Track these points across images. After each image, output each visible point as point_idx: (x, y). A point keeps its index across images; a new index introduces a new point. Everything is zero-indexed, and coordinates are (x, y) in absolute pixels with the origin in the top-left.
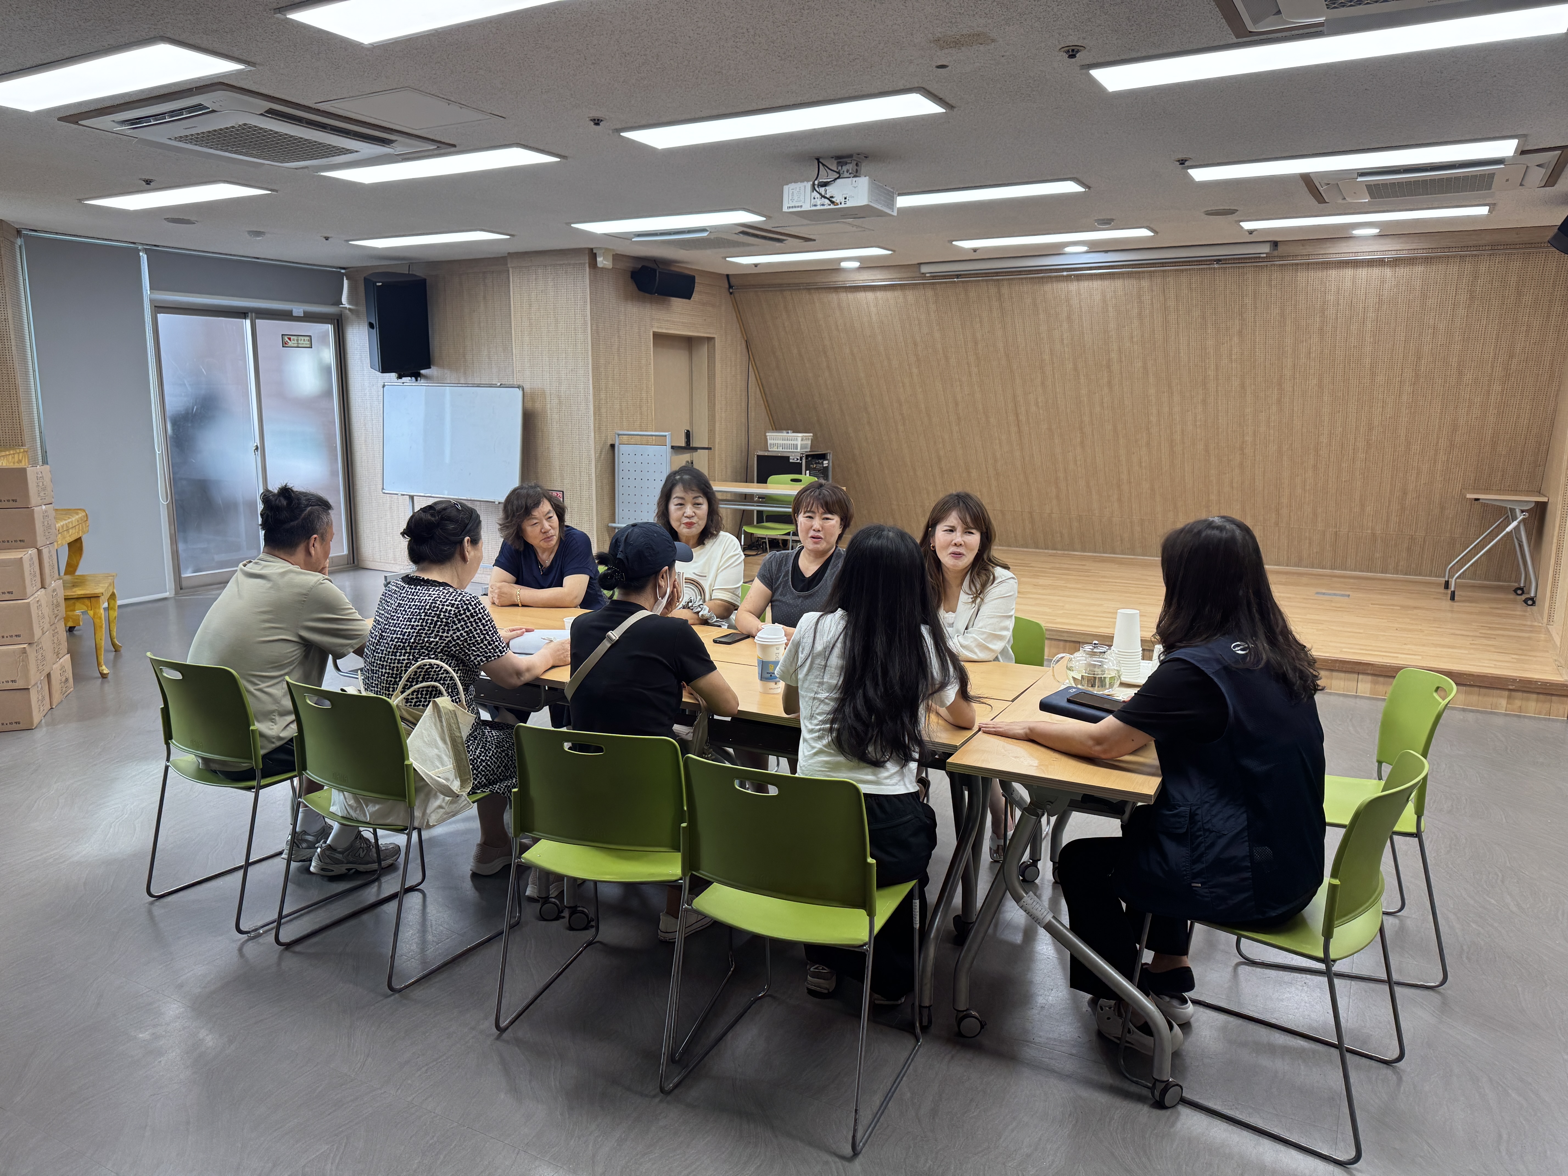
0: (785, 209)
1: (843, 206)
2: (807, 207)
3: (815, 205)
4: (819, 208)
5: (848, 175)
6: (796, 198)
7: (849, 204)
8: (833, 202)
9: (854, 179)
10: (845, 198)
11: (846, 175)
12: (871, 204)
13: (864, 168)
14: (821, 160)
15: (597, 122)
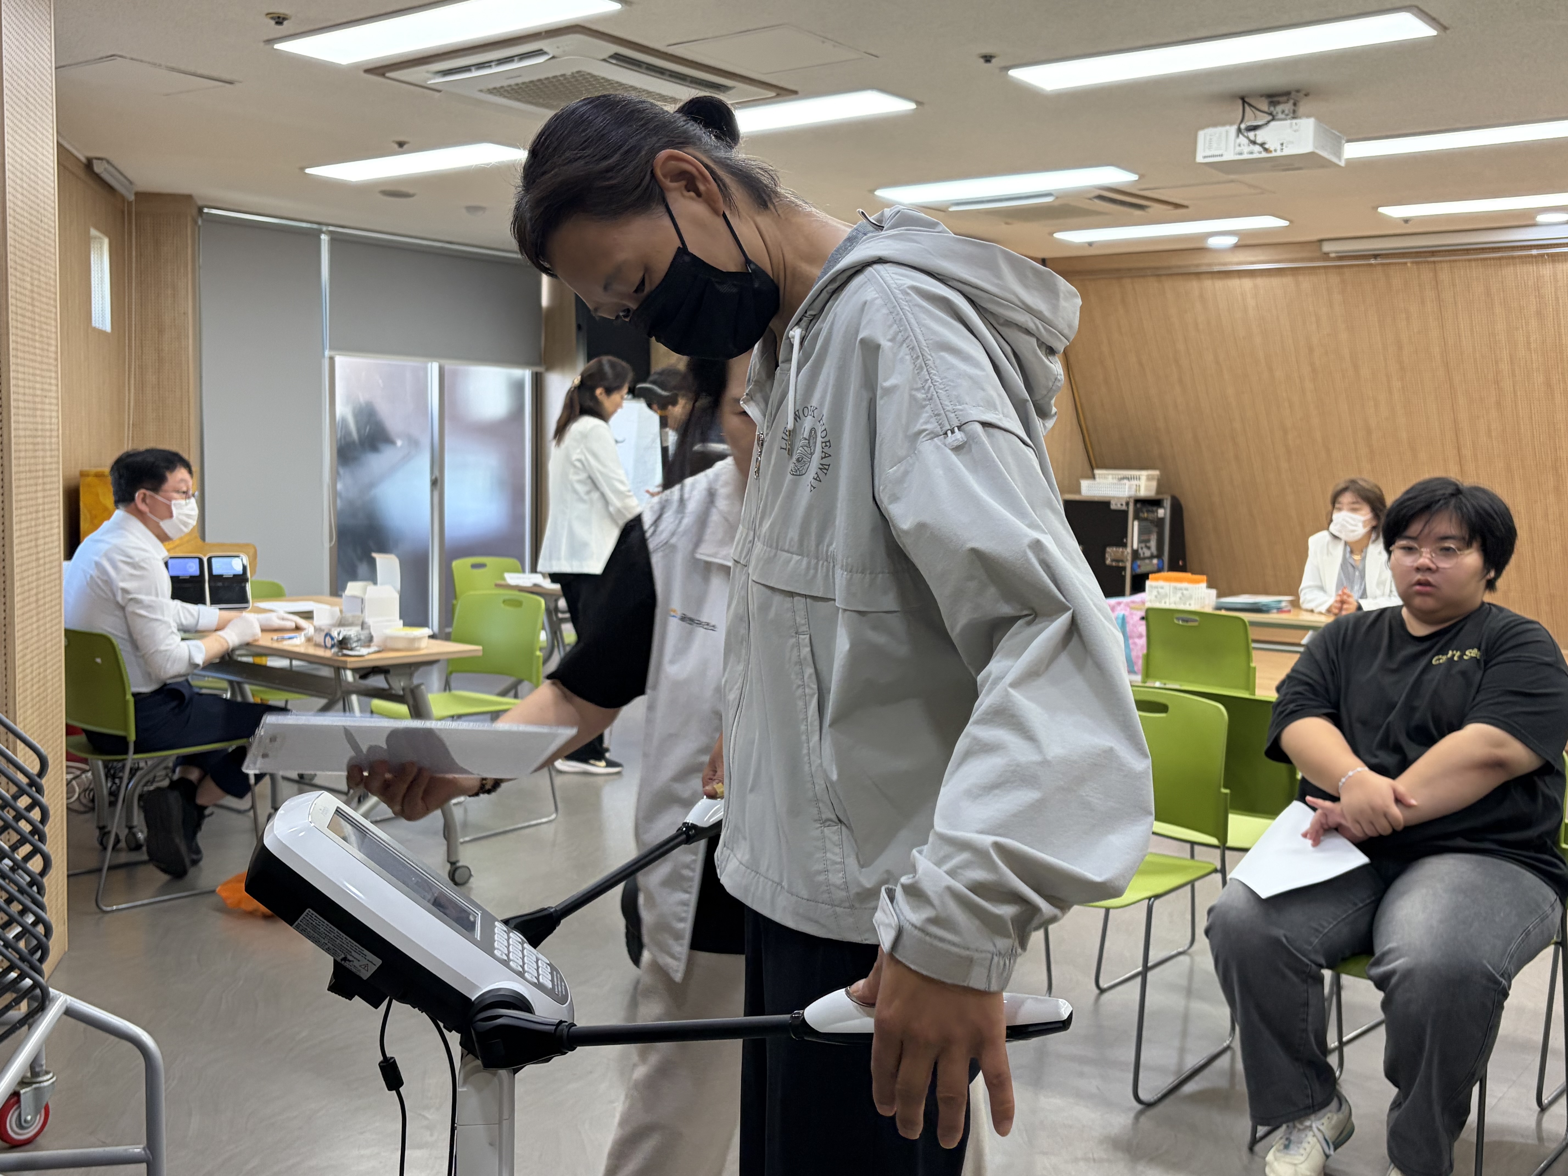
0: (1199, 159)
1: (1279, 153)
2: (1229, 156)
3: (1241, 154)
4: (1246, 156)
5: (1283, 116)
6: (1214, 145)
7: (1288, 151)
8: (1266, 150)
9: (1294, 121)
10: (1282, 144)
11: (1280, 116)
12: (1317, 151)
13: (1302, 108)
14: (1247, 100)
15: (988, 59)
